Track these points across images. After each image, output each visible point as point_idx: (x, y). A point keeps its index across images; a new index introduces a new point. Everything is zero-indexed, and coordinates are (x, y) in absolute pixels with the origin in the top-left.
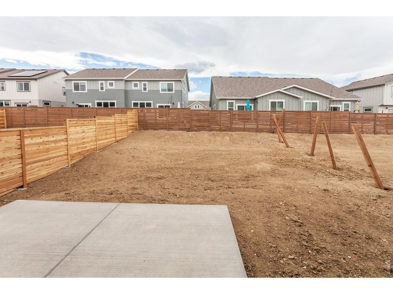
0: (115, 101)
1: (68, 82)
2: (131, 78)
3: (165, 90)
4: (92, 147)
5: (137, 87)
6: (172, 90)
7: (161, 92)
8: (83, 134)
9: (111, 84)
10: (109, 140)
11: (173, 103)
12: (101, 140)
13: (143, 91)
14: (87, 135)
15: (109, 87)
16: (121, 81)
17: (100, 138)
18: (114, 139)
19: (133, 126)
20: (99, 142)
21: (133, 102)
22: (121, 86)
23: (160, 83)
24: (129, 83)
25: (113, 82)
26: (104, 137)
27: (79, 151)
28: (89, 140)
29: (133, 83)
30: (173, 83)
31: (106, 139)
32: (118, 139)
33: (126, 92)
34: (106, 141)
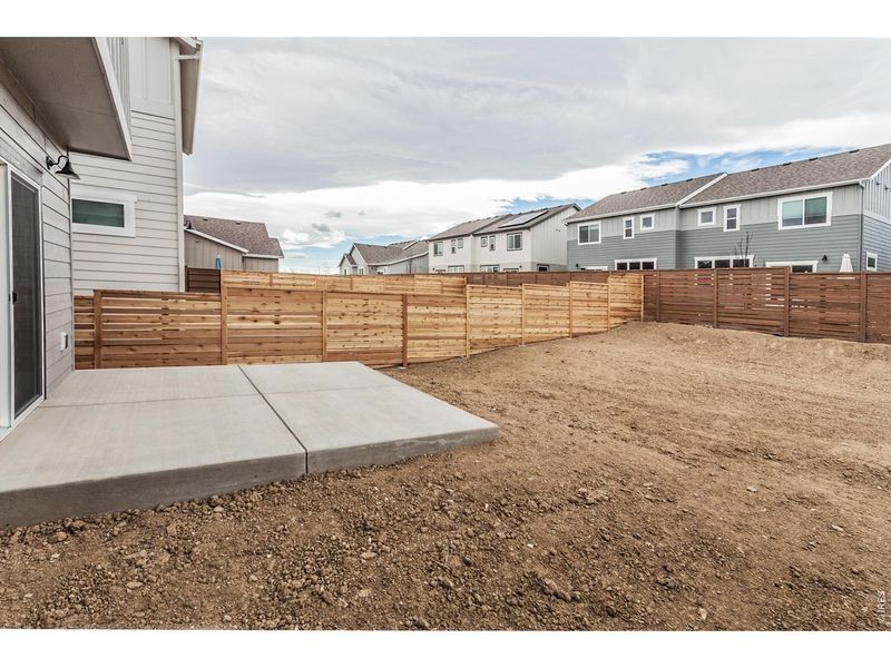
0: (654, 260)
1: (572, 226)
2: (696, 201)
3: (796, 221)
4: (512, 336)
5: (710, 220)
6: (821, 218)
7: (780, 227)
8: (496, 311)
9: (647, 222)
10: (553, 330)
11: (825, 258)
12: (532, 326)
13: (725, 230)
14: (504, 313)
15: (644, 229)
16: (669, 213)
17: (530, 322)
18: (568, 330)
19: (626, 309)
20: (528, 330)
21: (697, 259)
22: (669, 223)
23: (780, 201)
24: (690, 214)
25: (652, 215)
26: (539, 322)
27: (487, 337)
28: (507, 322)
29: (700, 211)
30: (829, 195)
31: (547, 326)
32: (575, 331)
33: (681, 237)
34: (546, 330)
